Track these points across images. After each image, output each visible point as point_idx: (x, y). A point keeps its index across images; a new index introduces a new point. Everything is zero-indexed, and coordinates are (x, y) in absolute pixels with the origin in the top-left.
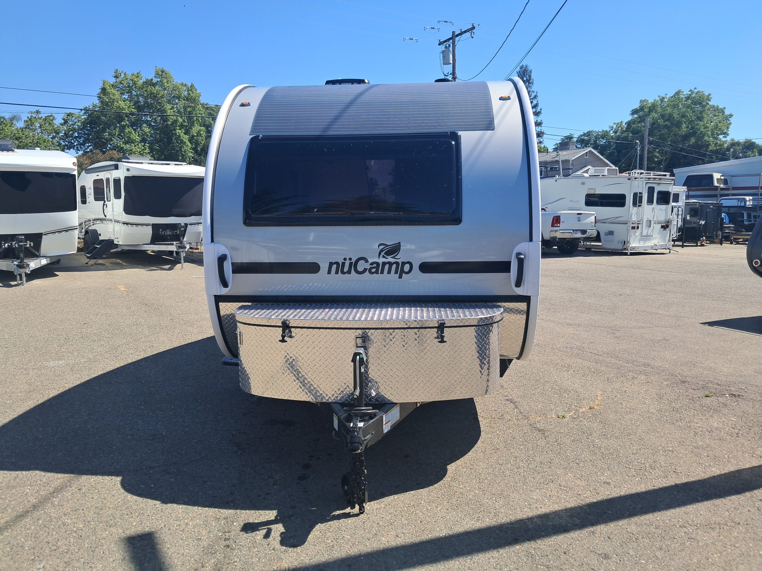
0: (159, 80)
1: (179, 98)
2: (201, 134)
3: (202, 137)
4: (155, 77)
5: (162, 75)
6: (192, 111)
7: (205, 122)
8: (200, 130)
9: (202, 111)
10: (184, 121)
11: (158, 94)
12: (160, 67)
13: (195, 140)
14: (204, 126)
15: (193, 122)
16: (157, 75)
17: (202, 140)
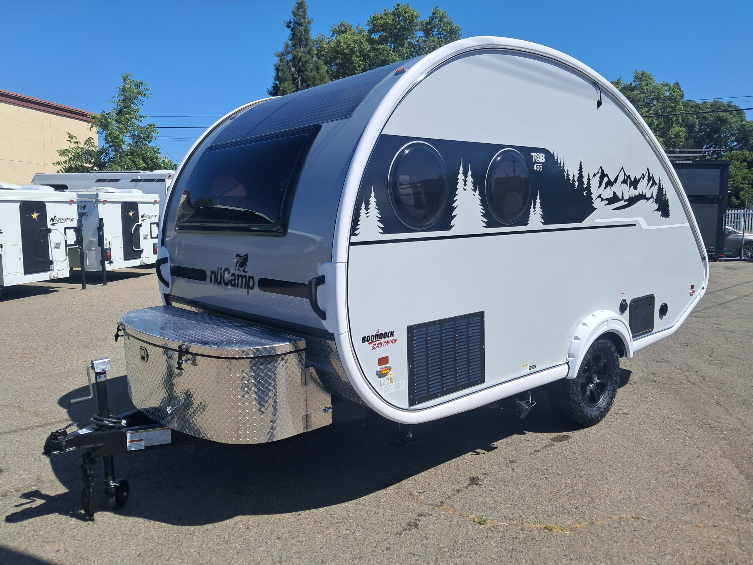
0: (638, 83)
1: (658, 99)
2: (679, 135)
3: (681, 138)
4: (634, 81)
5: (641, 78)
6: (671, 112)
7: (688, 121)
8: (679, 131)
9: (683, 110)
10: (661, 123)
11: (635, 99)
12: (640, 70)
13: (673, 142)
14: (686, 125)
15: (672, 123)
16: (637, 78)
17: (681, 142)
